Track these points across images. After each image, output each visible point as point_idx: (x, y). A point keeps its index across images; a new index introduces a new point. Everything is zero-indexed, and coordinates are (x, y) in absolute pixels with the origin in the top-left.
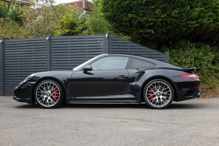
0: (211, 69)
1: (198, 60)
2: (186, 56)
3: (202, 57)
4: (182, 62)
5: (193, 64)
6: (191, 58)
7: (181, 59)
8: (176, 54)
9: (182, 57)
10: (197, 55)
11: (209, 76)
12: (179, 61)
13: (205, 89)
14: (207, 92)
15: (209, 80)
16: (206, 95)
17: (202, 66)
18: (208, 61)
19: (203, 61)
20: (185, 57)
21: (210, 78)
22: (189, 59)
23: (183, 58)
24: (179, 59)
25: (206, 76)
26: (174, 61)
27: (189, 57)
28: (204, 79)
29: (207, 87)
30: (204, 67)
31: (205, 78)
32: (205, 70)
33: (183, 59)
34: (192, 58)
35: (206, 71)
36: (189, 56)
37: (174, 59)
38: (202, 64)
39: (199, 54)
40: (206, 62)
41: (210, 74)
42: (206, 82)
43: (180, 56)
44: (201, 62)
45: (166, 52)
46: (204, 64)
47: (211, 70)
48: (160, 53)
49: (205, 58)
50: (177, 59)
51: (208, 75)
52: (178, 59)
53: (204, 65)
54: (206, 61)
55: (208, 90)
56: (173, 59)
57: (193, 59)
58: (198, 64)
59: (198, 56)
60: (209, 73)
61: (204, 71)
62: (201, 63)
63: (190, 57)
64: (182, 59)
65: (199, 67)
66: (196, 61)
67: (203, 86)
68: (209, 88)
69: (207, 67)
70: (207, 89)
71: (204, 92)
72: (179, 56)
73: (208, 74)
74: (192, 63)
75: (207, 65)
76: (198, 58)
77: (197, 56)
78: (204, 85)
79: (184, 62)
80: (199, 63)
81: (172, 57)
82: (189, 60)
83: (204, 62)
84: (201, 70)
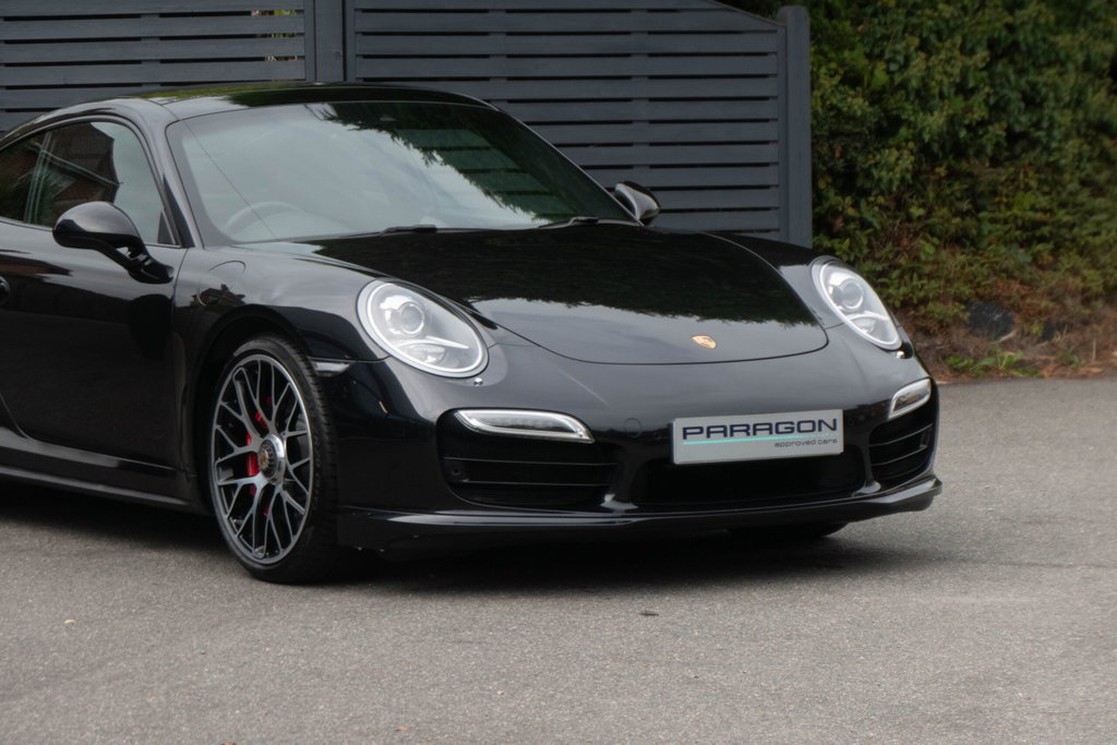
0: (1103, 127)
1: (1012, 61)
2: (933, 38)
3: (1044, 40)
4: (903, 85)
5: (979, 98)
6: (962, 49)
7: (889, 61)
8: (856, 22)
9: (899, 47)
10: (1009, 19)
11: (1099, 191)
12: (881, 76)
13: (1069, 302)
14: (1086, 323)
15: (1098, 224)
16: (1085, 345)
17: (1040, 105)
18: (1087, 66)
19: (1049, 64)
20: (924, 46)
21: (1100, 202)
22: (948, 61)
23: (908, 47)
24: (880, 56)
25: (1073, 186)
26: (842, 82)
27: (948, 44)
28: (1063, 216)
29: (1084, 279)
30: (1056, 115)
31: (1063, 205)
32: (1067, 137)
33: (907, 59)
34: (972, 52)
35: (1072, 146)
36: (952, 32)
37: (842, 64)
38: (1044, 91)
39: (1022, 15)
40: (1072, 78)
41: (1098, 171)
42: (1073, 240)
43: (886, 38)
44: (1032, 77)
45: (787, 12)
46: (1055, 88)
47: (1107, 142)
48: (738, 18)
49: (1064, 40)
50: (863, 62)
51: (1084, 183)
52: (869, 56)
53: (1058, 100)
54: (1071, 67)
55: (1099, 304)
56: (833, 65)
57: (982, 54)
58: (1015, 95)
59: (1010, 28)
60: (1090, 159)
61: (1059, 149)
62: (1033, 86)
63: (958, 40)
64: (900, 58)
65: (1024, 119)
66: (999, 67)
67: (1059, 275)
68: (1105, 285)
69: (1080, 115)
70: (1086, 302)
71: (1071, 328)
72: (880, 31)
73: (1089, 167)
74: (973, 91)
75: (1078, 103)
76: (1015, 45)
77: (1004, 33)
78: (1066, 262)
79: (914, 83)
80: (1023, 82)
81: (826, 48)
82: (947, 65)
83: (1061, 74)
84: (1034, 143)
